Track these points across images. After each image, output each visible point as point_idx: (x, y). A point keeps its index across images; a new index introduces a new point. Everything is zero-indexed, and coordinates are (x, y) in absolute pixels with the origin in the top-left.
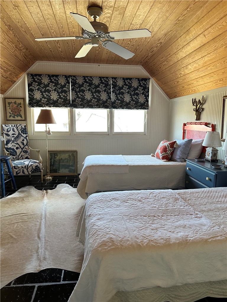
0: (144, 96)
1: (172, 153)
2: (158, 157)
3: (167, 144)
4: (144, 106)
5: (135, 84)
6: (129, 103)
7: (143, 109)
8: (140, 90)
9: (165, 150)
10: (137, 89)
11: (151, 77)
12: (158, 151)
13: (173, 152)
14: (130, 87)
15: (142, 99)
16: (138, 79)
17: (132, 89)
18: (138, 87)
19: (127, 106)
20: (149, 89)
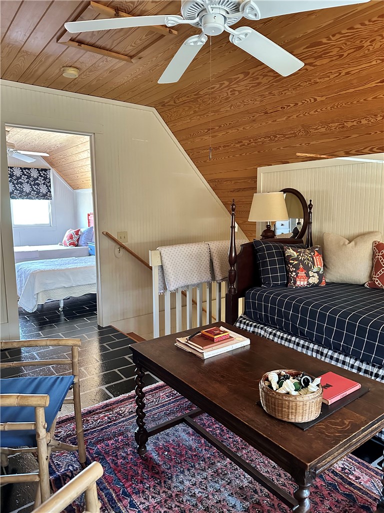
0: (45, 186)
1: (78, 241)
2: (66, 245)
3: (72, 232)
4: (46, 196)
5: (35, 174)
6: (30, 194)
7: (46, 199)
8: (41, 181)
9: (71, 237)
10: (37, 179)
11: (51, 168)
12: (65, 239)
13: (79, 238)
14: (29, 177)
15: (43, 189)
16: (38, 169)
17: (31, 179)
18: (38, 177)
19: (28, 196)
20: (50, 180)
